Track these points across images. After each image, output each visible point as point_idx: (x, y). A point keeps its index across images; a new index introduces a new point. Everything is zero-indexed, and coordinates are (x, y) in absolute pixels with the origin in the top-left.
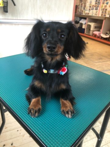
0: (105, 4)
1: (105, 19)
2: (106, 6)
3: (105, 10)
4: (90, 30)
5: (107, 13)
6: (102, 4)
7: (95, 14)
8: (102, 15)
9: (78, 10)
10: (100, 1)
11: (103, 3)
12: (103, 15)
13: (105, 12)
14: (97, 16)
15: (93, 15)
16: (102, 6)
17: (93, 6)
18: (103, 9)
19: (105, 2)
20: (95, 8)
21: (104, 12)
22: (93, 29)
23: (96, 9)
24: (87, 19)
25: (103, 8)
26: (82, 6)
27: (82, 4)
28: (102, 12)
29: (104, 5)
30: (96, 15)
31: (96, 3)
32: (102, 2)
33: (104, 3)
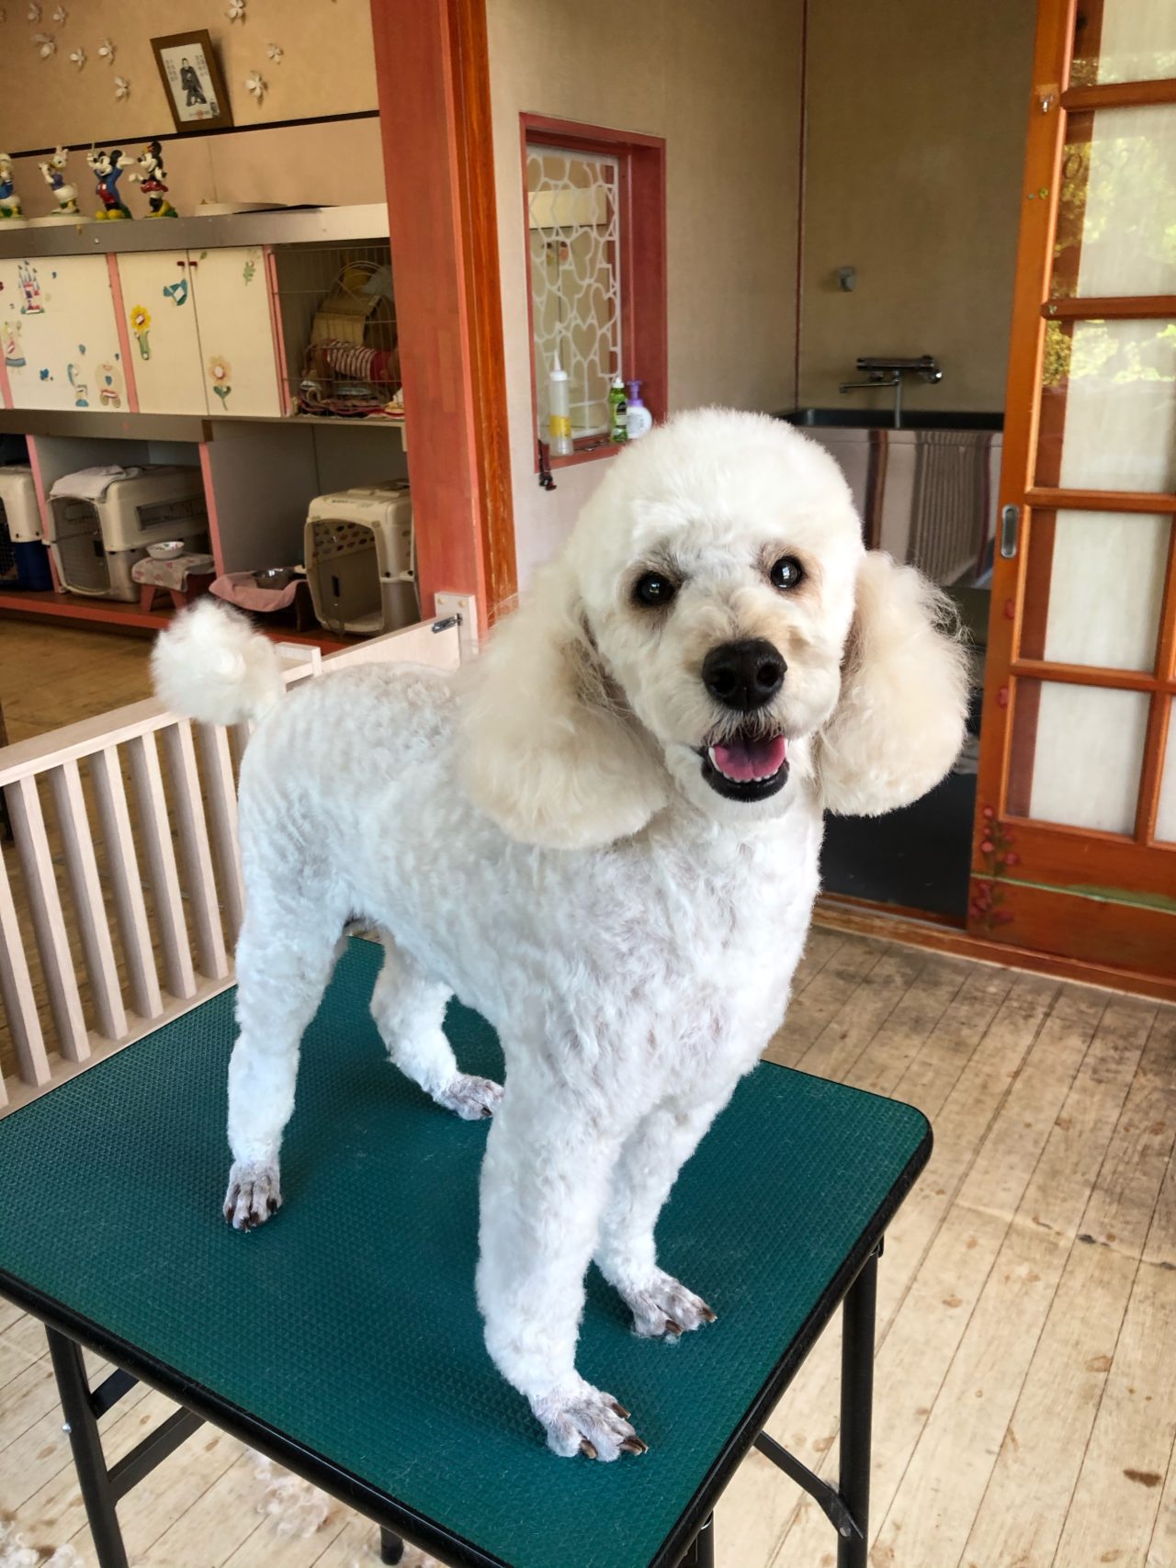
1: (209, 437)
4: (98, 547)
6: (130, 306)
14: (124, 408)
15: (80, 403)
16: (141, 320)
22: (126, 538)
24: (32, 443)
29: (153, 313)
30: (110, 408)
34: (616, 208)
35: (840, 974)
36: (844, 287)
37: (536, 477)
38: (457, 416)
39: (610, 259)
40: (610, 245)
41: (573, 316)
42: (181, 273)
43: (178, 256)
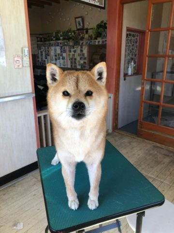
0: (73, 53)
2: (74, 55)
3: (74, 60)
5: (78, 64)
6: (68, 53)
7: (63, 65)
8: (71, 66)
9: (37, 59)
10: (65, 49)
12: (73, 66)
13: (75, 62)
15: (60, 66)
16: (69, 55)
17: (59, 54)
18: (72, 59)
19: (72, 50)
20: (61, 57)
23: (63, 59)
25: (71, 56)
26: (42, 55)
27: (41, 52)
28: (71, 63)
29: (71, 54)
31: (61, 52)
32: (68, 50)
33: (70, 51)
34: (138, 40)
37: (123, 79)
40: (137, 46)
42: (75, 49)
43: (75, 46)
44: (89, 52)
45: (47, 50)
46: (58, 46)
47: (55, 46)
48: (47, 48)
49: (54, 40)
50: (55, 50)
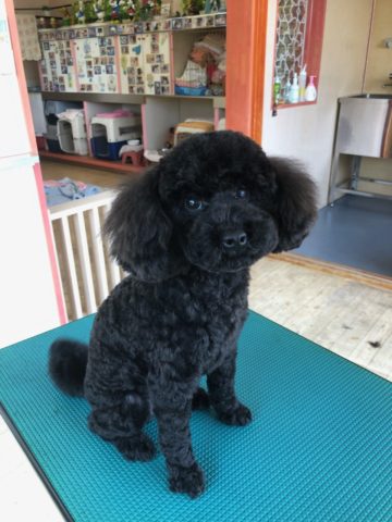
0: (132, 54)
2: (136, 59)
3: (136, 74)
5: (146, 83)
6: (120, 55)
7: (110, 89)
8: (131, 88)
9: (42, 76)
10: (113, 45)
11: (122, 49)
12: (135, 89)
13: (139, 78)
15: (102, 90)
16: (124, 60)
17: (97, 60)
18: (131, 71)
19: (131, 46)
20: (103, 67)
21: (136, 81)
23: (108, 72)
24: (85, 104)
25: (129, 65)
26: (53, 63)
27: (51, 56)
28: (130, 80)
29: (128, 57)
31: (103, 52)
32: (120, 46)
33: (126, 50)
34: (306, 10)
35: (379, 304)
36: (387, 46)
37: (271, 112)
38: (246, 87)
39: (302, 30)
40: (302, 25)
41: (287, 52)
42: (138, 43)
43: (138, 36)
44: (174, 50)
45: (65, 49)
46: (93, 36)
47: (85, 36)
48: (64, 43)
49: (81, 23)
50: (87, 49)
